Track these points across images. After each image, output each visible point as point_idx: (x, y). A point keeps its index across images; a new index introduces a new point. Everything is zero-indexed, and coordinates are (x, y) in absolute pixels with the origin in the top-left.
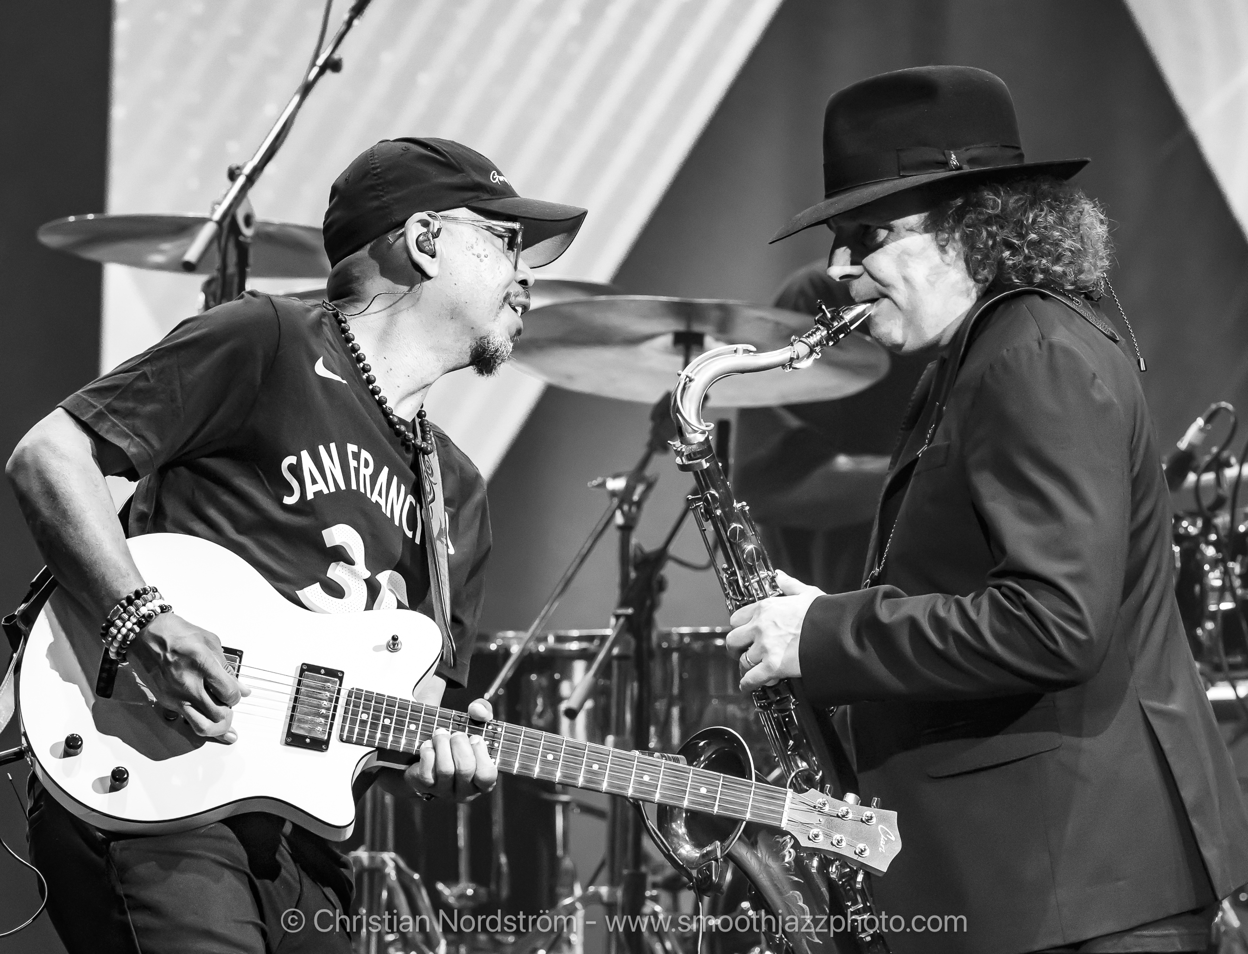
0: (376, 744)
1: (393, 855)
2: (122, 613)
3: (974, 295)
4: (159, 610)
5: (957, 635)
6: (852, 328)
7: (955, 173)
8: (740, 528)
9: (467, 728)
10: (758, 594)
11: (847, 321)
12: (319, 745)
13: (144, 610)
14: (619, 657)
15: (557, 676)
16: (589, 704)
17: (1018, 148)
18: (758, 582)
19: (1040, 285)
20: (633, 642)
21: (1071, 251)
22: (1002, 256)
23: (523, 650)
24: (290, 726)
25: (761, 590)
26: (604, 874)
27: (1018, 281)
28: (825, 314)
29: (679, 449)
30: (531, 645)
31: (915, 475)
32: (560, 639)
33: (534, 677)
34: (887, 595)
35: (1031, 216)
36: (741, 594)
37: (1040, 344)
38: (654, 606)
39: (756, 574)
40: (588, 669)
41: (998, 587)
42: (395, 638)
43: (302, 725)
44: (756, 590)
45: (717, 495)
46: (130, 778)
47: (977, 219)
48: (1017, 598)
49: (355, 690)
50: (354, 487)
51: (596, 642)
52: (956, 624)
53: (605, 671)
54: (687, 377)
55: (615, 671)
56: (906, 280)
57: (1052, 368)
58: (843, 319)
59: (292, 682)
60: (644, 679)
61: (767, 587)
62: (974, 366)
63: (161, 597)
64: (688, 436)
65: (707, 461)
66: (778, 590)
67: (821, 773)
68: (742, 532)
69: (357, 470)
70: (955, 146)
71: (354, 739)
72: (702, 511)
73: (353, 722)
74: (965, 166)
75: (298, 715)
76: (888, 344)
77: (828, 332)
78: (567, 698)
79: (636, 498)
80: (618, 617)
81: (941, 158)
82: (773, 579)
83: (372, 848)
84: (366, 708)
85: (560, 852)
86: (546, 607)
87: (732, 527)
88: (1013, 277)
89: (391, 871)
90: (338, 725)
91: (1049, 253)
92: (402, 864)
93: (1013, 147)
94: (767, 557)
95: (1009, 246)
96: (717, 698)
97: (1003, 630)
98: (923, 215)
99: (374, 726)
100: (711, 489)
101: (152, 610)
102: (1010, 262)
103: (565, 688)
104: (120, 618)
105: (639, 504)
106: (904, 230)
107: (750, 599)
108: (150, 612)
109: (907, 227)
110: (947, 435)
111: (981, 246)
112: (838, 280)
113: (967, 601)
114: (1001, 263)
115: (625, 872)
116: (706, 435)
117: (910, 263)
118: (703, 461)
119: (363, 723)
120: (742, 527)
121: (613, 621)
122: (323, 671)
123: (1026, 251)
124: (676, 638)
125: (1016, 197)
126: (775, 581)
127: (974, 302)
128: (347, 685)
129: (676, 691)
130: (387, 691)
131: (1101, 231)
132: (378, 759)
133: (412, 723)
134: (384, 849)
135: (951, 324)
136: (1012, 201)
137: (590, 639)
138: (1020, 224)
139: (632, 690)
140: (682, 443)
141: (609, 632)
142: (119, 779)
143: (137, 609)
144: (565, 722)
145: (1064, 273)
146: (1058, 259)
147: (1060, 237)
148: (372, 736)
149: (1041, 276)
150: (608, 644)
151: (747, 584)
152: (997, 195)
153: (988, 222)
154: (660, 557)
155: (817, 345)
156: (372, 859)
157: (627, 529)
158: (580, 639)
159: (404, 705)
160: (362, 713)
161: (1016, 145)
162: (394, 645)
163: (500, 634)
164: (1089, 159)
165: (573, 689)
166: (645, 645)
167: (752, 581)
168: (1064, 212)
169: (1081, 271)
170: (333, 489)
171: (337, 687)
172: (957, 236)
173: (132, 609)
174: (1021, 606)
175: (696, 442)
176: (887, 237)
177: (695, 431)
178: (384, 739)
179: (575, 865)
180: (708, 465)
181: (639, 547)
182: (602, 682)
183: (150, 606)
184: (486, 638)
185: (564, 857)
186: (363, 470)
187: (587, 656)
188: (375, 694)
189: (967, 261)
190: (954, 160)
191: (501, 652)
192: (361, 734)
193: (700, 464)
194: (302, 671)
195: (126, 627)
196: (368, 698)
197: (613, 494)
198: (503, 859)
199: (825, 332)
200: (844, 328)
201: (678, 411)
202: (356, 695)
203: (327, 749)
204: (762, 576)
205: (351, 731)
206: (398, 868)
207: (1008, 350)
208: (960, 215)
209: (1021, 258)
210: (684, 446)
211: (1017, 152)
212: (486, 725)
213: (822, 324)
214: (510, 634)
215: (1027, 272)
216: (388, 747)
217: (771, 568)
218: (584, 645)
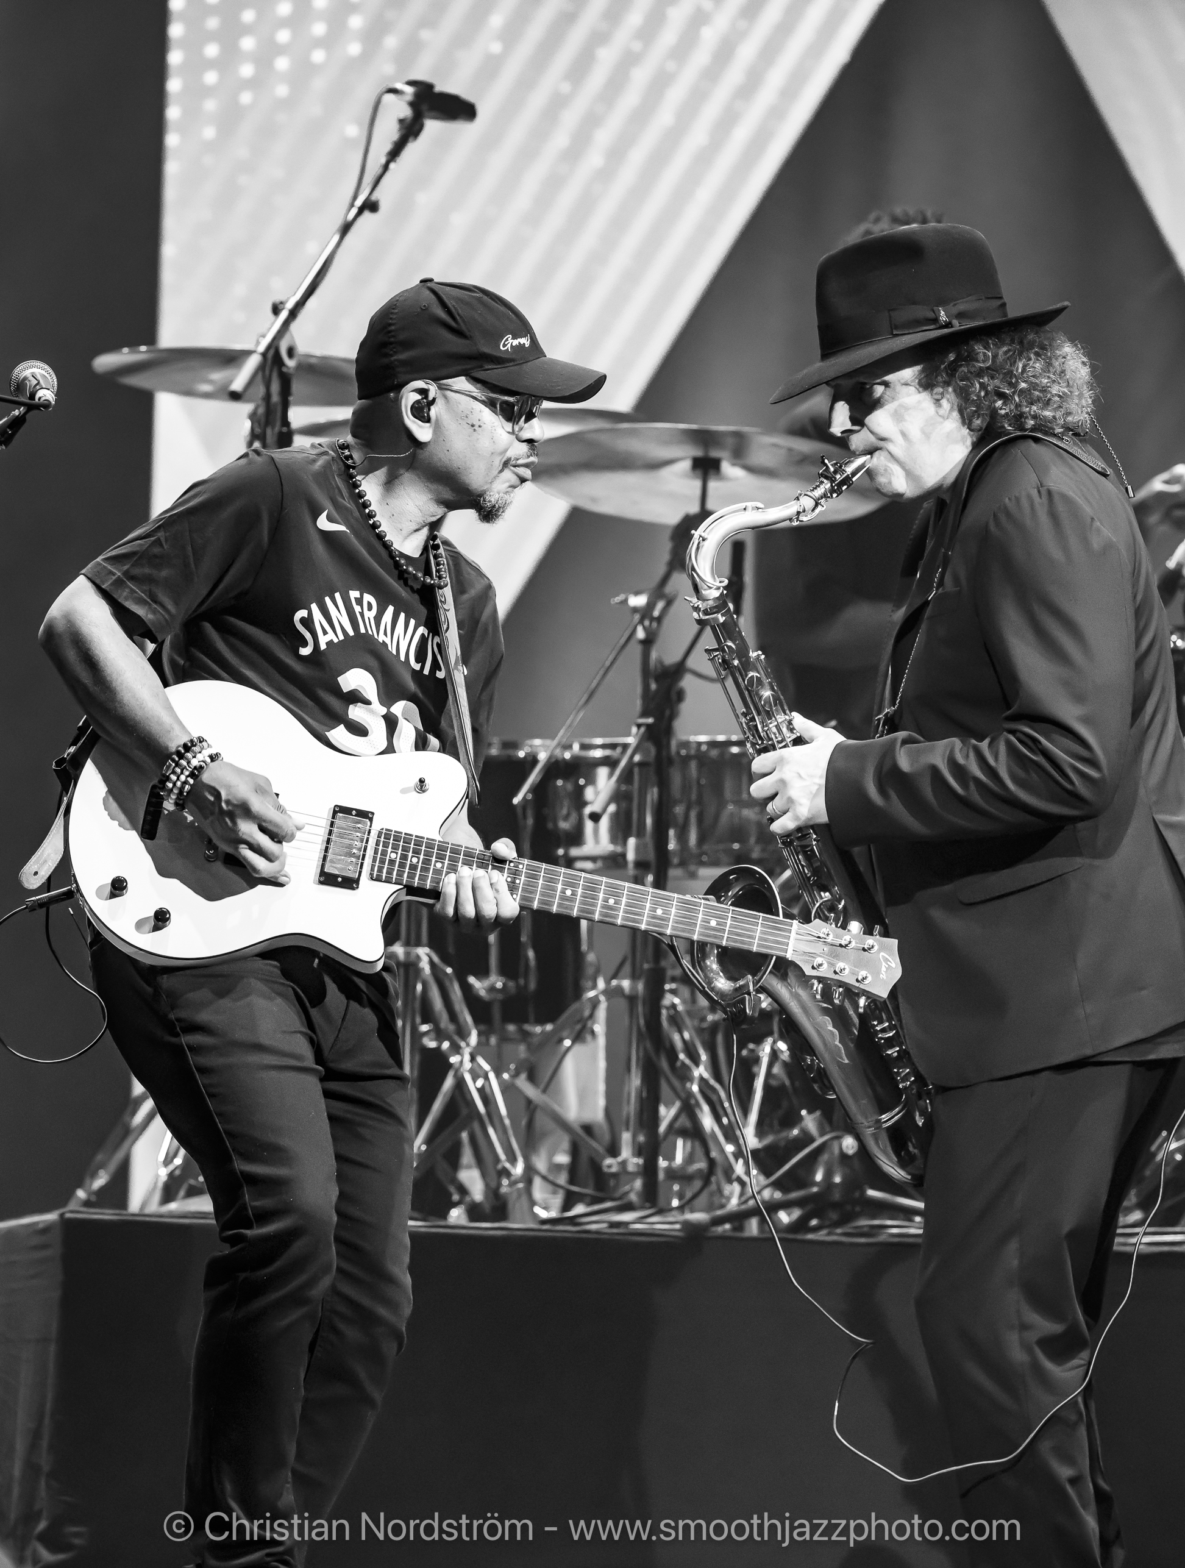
0: (404, 882)
1: (427, 950)
2: (174, 768)
3: (969, 442)
4: (208, 760)
5: (977, 781)
6: (854, 479)
7: (946, 331)
8: (757, 676)
9: (490, 866)
10: (776, 738)
11: (849, 473)
12: (350, 883)
13: (195, 762)
14: (641, 764)
15: (582, 782)
16: (612, 808)
17: (1001, 298)
18: (776, 726)
19: (1033, 429)
20: (653, 751)
21: (1059, 396)
22: (995, 406)
23: (550, 758)
24: (323, 866)
25: (779, 734)
26: (627, 968)
27: (1011, 428)
28: (827, 467)
29: (696, 605)
30: (558, 752)
31: (928, 618)
32: (584, 747)
33: (560, 783)
34: (905, 742)
35: (1021, 365)
36: (761, 738)
37: (1039, 492)
38: (673, 715)
39: (774, 719)
40: (611, 775)
41: (1013, 732)
42: (422, 781)
43: (335, 865)
44: (775, 734)
45: (734, 647)
46: (171, 917)
47: (969, 372)
48: (1034, 744)
49: (384, 831)
50: (363, 631)
51: (619, 750)
52: (976, 771)
53: (627, 777)
54: (700, 536)
55: (636, 777)
56: (904, 434)
57: (1053, 516)
58: (846, 472)
59: (325, 823)
60: (663, 784)
61: (784, 730)
62: (977, 512)
63: (209, 746)
64: (703, 592)
65: (723, 615)
66: (795, 731)
67: (843, 903)
68: (759, 681)
69: (362, 614)
70: (943, 302)
71: (384, 878)
72: (720, 661)
73: (382, 862)
74: (955, 322)
75: (330, 856)
76: (890, 494)
77: (831, 485)
78: (591, 803)
79: (656, 613)
80: (639, 726)
81: (931, 315)
82: (790, 722)
83: (407, 944)
84: (395, 848)
85: (584, 947)
86: (572, 717)
87: (750, 676)
88: (1006, 426)
89: (425, 965)
90: (368, 866)
91: (1039, 399)
92: (436, 959)
93: (997, 298)
94: (784, 701)
95: (1002, 396)
96: (733, 802)
97: (1021, 773)
98: (918, 368)
99: (402, 865)
100: (728, 641)
101: (202, 761)
102: (1003, 412)
103: (589, 793)
104: (174, 772)
105: (659, 620)
106: (899, 384)
107: (770, 743)
108: (202, 763)
109: (903, 381)
110: (956, 580)
111: (975, 398)
112: (839, 435)
113: (984, 745)
114: (994, 413)
115: (646, 966)
116: (721, 591)
117: (907, 417)
118: (720, 616)
119: (392, 862)
120: (759, 676)
121: (634, 730)
122: (354, 813)
123: (1017, 399)
124: (694, 746)
125: (1005, 349)
126: (792, 724)
127: (970, 448)
128: (377, 825)
129: (694, 797)
130: (415, 830)
131: (1084, 373)
132: (407, 895)
133: (438, 861)
134: (418, 944)
135: (951, 470)
136: (1001, 352)
137: (613, 746)
138: (1010, 373)
139: (652, 795)
140: (698, 599)
141: (631, 740)
142: (161, 918)
143: (189, 763)
144: (589, 825)
145: (1054, 417)
146: (1047, 403)
147: (1048, 384)
148: (400, 874)
149: (1032, 422)
150: (629, 752)
151: (766, 729)
152: (987, 347)
153: (980, 373)
154: (679, 669)
155: (822, 498)
156: (407, 954)
157: (648, 643)
158: (604, 746)
159: (430, 844)
160: (392, 852)
161: (999, 296)
162: (422, 787)
163: (529, 742)
164: (1066, 303)
165: (597, 793)
166: (664, 753)
167: (771, 726)
168: (1050, 359)
169: (1069, 414)
170: (341, 637)
171: (368, 828)
172: (950, 389)
173: (183, 762)
174: (1039, 753)
175: (712, 598)
176: (883, 393)
177: (710, 588)
178: (411, 876)
179: (599, 961)
180: (724, 618)
181: (660, 662)
182: (624, 788)
183: (200, 757)
184: (515, 745)
185: (587, 952)
186: (367, 614)
187: (610, 763)
188: (403, 834)
189: (961, 412)
190: (943, 317)
191: (530, 759)
192: (390, 872)
193: (717, 619)
194: (335, 813)
195: (179, 779)
196: (397, 839)
197: (635, 610)
198: (531, 954)
199: (829, 485)
200: (847, 481)
201: (693, 569)
202: (386, 835)
203: (358, 888)
204: (780, 721)
205: (380, 870)
206: (432, 963)
207: (1009, 499)
208: (953, 369)
209: (1013, 407)
210: (700, 602)
211: (999, 302)
212: (508, 862)
213: (826, 478)
214: (537, 742)
215: (1018, 419)
216: (416, 884)
217: (788, 712)
218: (608, 752)
